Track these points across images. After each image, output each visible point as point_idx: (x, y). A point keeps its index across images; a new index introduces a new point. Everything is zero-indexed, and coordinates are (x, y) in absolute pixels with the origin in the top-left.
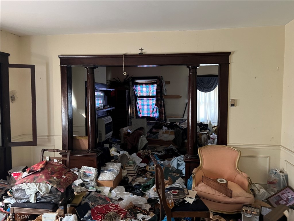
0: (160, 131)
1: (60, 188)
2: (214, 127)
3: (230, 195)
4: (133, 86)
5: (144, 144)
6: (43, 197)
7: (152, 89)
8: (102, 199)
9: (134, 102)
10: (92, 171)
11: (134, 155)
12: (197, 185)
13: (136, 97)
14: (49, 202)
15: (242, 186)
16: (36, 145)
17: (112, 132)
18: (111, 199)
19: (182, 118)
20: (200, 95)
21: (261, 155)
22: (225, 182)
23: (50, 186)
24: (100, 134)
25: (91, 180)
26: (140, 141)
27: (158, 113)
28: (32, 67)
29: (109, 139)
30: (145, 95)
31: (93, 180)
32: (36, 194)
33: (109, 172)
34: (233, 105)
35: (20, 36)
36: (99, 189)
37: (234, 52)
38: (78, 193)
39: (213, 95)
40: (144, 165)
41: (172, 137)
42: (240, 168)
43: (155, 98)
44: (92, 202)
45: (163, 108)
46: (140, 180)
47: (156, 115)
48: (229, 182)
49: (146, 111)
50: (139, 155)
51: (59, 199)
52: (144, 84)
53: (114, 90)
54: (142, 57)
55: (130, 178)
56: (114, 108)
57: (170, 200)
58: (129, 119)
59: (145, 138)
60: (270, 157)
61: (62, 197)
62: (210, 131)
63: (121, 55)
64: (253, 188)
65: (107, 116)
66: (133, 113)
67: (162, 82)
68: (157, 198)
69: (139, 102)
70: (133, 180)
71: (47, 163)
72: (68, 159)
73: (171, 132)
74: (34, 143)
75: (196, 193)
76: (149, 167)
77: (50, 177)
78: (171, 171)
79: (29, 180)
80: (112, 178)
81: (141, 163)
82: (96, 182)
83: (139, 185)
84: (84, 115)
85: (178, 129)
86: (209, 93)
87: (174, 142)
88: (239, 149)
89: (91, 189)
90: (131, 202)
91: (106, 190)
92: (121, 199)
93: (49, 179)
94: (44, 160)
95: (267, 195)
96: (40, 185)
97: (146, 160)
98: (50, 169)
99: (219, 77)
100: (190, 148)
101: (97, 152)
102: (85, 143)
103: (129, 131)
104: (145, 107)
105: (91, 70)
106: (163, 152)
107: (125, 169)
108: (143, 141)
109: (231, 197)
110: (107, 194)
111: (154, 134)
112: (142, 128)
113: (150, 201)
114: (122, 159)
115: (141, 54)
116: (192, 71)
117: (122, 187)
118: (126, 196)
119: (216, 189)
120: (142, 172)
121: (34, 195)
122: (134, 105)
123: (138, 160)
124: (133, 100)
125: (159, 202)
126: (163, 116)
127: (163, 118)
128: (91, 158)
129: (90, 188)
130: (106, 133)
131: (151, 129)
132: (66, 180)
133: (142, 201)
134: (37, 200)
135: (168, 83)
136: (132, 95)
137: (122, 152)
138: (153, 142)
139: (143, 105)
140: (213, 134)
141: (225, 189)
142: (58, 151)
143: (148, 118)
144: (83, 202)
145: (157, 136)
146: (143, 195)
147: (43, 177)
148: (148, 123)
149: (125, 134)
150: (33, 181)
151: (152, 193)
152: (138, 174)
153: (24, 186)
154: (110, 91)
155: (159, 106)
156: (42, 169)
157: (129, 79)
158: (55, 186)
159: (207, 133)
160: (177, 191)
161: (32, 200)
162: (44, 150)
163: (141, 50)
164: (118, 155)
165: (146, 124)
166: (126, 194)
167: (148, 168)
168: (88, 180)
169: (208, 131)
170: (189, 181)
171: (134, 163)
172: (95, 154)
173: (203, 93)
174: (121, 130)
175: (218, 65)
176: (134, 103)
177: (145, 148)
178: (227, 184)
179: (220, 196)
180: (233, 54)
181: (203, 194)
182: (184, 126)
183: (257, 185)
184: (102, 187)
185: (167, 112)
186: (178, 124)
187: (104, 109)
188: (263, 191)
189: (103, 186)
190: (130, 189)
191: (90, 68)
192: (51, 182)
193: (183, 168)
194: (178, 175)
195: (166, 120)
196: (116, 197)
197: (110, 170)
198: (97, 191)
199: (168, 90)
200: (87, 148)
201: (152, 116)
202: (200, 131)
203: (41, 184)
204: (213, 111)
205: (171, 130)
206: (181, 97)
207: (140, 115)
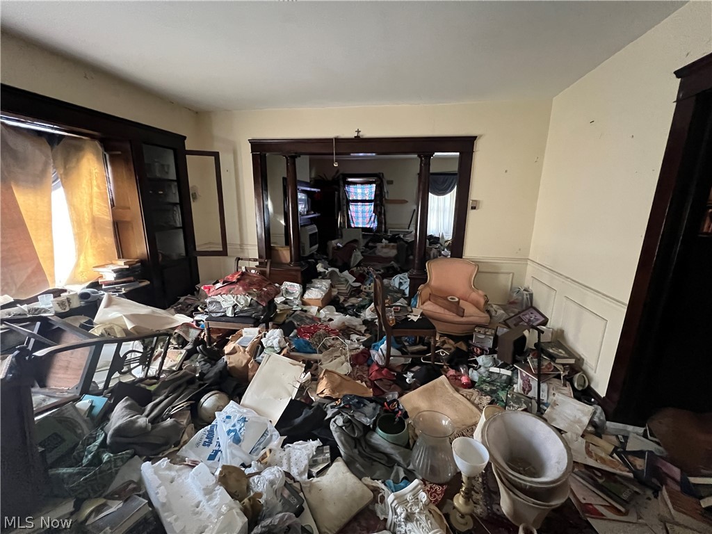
0: (379, 245)
1: (262, 301)
2: (447, 241)
3: (461, 314)
4: (345, 187)
5: (358, 261)
6: (242, 311)
7: (369, 191)
8: (309, 318)
9: (345, 207)
10: (296, 288)
11: (346, 273)
12: (423, 304)
13: (348, 202)
14: (250, 317)
15: (476, 305)
16: (227, 255)
17: (317, 246)
18: (320, 319)
19: (407, 230)
20: (433, 199)
21: (502, 271)
22: (457, 300)
23: (249, 299)
24: (303, 247)
25: (294, 298)
26: (353, 256)
27: (376, 223)
28: (216, 155)
29: (313, 253)
30: (359, 199)
31: (297, 298)
32: (233, 307)
33: (317, 290)
34: (474, 208)
35: (197, 113)
36: (305, 308)
37: (481, 136)
38: (281, 310)
39: (449, 200)
40: (358, 284)
41: (393, 253)
42: (476, 286)
43: (373, 203)
44: (297, 321)
45: (383, 217)
46: (353, 301)
47: (374, 225)
48: (461, 301)
49: (360, 220)
50: (352, 273)
51: (260, 313)
52: (359, 183)
53: (319, 190)
54: (359, 143)
55: (342, 299)
56: (319, 214)
57: (391, 316)
58: (338, 230)
59: (359, 253)
60: (513, 274)
61: (264, 311)
62: (441, 245)
63: (331, 139)
64: (490, 308)
65: (311, 224)
66: (344, 222)
67: (382, 181)
68: (376, 319)
69: (352, 207)
70: (345, 301)
71: (243, 274)
72: (268, 270)
73: (393, 246)
74: (224, 253)
75: (421, 311)
76: (365, 287)
77: (249, 289)
78: (391, 291)
79: (224, 292)
80: (320, 297)
81: (354, 282)
82: (301, 300)
83: (353, 306)
84: (283, 222)
85: (402, 242)
86: (443, 197)
87: (396, 258)
88: (477, 263)
89: (295, 308)
90: (344, 323)
91: (313, 310)
92: (331, 320)
93: (247, 291)
94: (239, 270)
95: (505, 316)
96: (237, 297)
97: (361, 278)
98: (247, 281)
99: (458, 176)
100: (417, 262)
101: (301, 265)
102: (286, 255)
103: (339, 244)
104: (360, 215)
105: (292, 160)
106: (382, 271)
107: (335, 287)
108: (357, 256)
109: (463, 316)
110: (314, 314)
111: (371, 249)
112: (355, 241)
113: (365, 322)
114: (332, 276)
115: (357, 137)
116: (423, 162)
117: (332, 307)
118: (337, 317)
119: (445, 308)
120: (356, 292)
121: (231, 308)
122: (345, 212)
123: (352, 279)
124: (344, 205)
125: (377, 323)
126: (383, 226)
127: (383, 229)
128: (294, 273)
129: (295, 306)
130: (311, 247)
131: (367, 243)
132: (267, 293)
133: (356, 322)
134: (235, 314)
135: (390, 182)
136: (343, 199)
137: (330, 269)
138: (369, 258)
139: (357, 212)
140: (446, 250)
141: (457, 308)
142: (255, 260)
143: (364, 229)
144: (287, 321)
145: (374, 252)
146: (357, 316)
147: (241, 288)
148: (363, 235)
149: (333, 248)
150: (229, 292)
151: (368, 314)
152: (351, 294)
153: (218, 298)
154: (315, 191)
155: (378, 213)
156: (238, 280)
157: (338, 177)
158: (255, 299)
159: (439, 248)
160: (399, 308)
161: (229, 314)
162: (239, 259)
163: (358, 131)
164: (327, 272)
165: (361, 236)
166: (337, 315)
167: (363, 288)
168: (292, 298)
169: (439, 245)
170: (413, 300)
171: (347, 281)
172: (298, 268)
173: (436, 197)
174: (329, 243)
175: (458, 154)
176: (345, 209)
177: (358, 265)
178: (458, 302)
179: (450, 316)
180: (480, 138)
181: (430, 313)
182: (410, 239)
183: (494, 306)
184: (308, 307)
185: (389, 221)
186: (402, 236)
187: (307, 215)
188: (501, 312)
189: (309, 305)
190: (341, 309)
191: (291, 157)
192: (250, 294)
193: (406, 288)
194: (399, 295)
195: (386, 231)
196: (325, 317)
197: (317, 288)
198: (302, 310)
199: (391, 192)
200: (289, 260)
201: (368, 226)
202: (430, 245)
203: (239, 296)
204: (447, 221)
205: (392, 244)
206: (407, 202)
207: (352, 225)
